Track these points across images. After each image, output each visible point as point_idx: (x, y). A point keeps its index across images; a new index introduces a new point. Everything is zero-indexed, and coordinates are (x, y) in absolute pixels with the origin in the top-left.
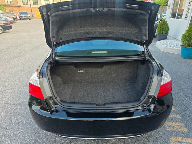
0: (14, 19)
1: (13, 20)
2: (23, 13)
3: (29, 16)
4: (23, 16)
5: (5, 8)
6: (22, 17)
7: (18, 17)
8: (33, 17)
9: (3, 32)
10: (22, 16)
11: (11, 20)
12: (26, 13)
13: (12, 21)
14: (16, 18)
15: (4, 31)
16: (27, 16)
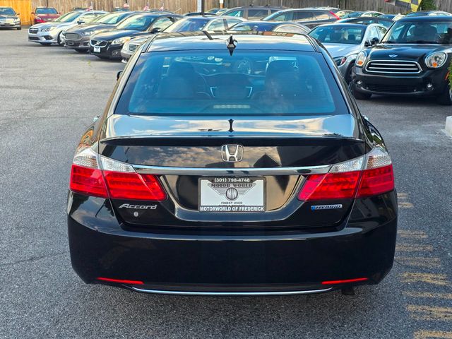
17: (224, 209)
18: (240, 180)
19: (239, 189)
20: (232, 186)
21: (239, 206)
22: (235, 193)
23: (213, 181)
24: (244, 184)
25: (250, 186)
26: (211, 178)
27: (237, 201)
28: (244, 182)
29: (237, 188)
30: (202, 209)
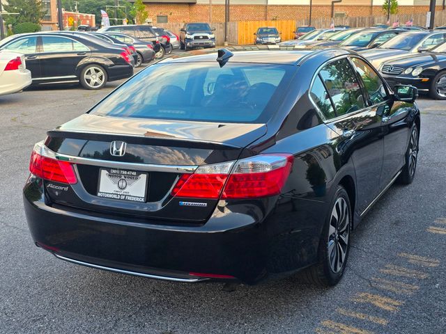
0: (157, 47)
1: (152, 50)
2: (193, 28)
3: (212, 36)
4: (192, 37)
5: (145, 10)
6: (190, 40)
7: (173, 41)
8: (226, 41)
9: (104, 86)
10: (188, 37)
11: (144, 49)
12: (204, 27)
13: (147, 52)
14: (168, 42)
15: (108, 83)
16: (206, 38)
17: (115, 196)
18: (129, 173)
19: (128, 181)
20: (123, 177)
21: (126, 196)
22: (124, 184)
23: (109, 172)
24: (131, 177)
25: (137, 179)
26: (108, 169)
27: (125, 191)
28: (132, 175)
29: (127, 179)
30: (99, 194)
